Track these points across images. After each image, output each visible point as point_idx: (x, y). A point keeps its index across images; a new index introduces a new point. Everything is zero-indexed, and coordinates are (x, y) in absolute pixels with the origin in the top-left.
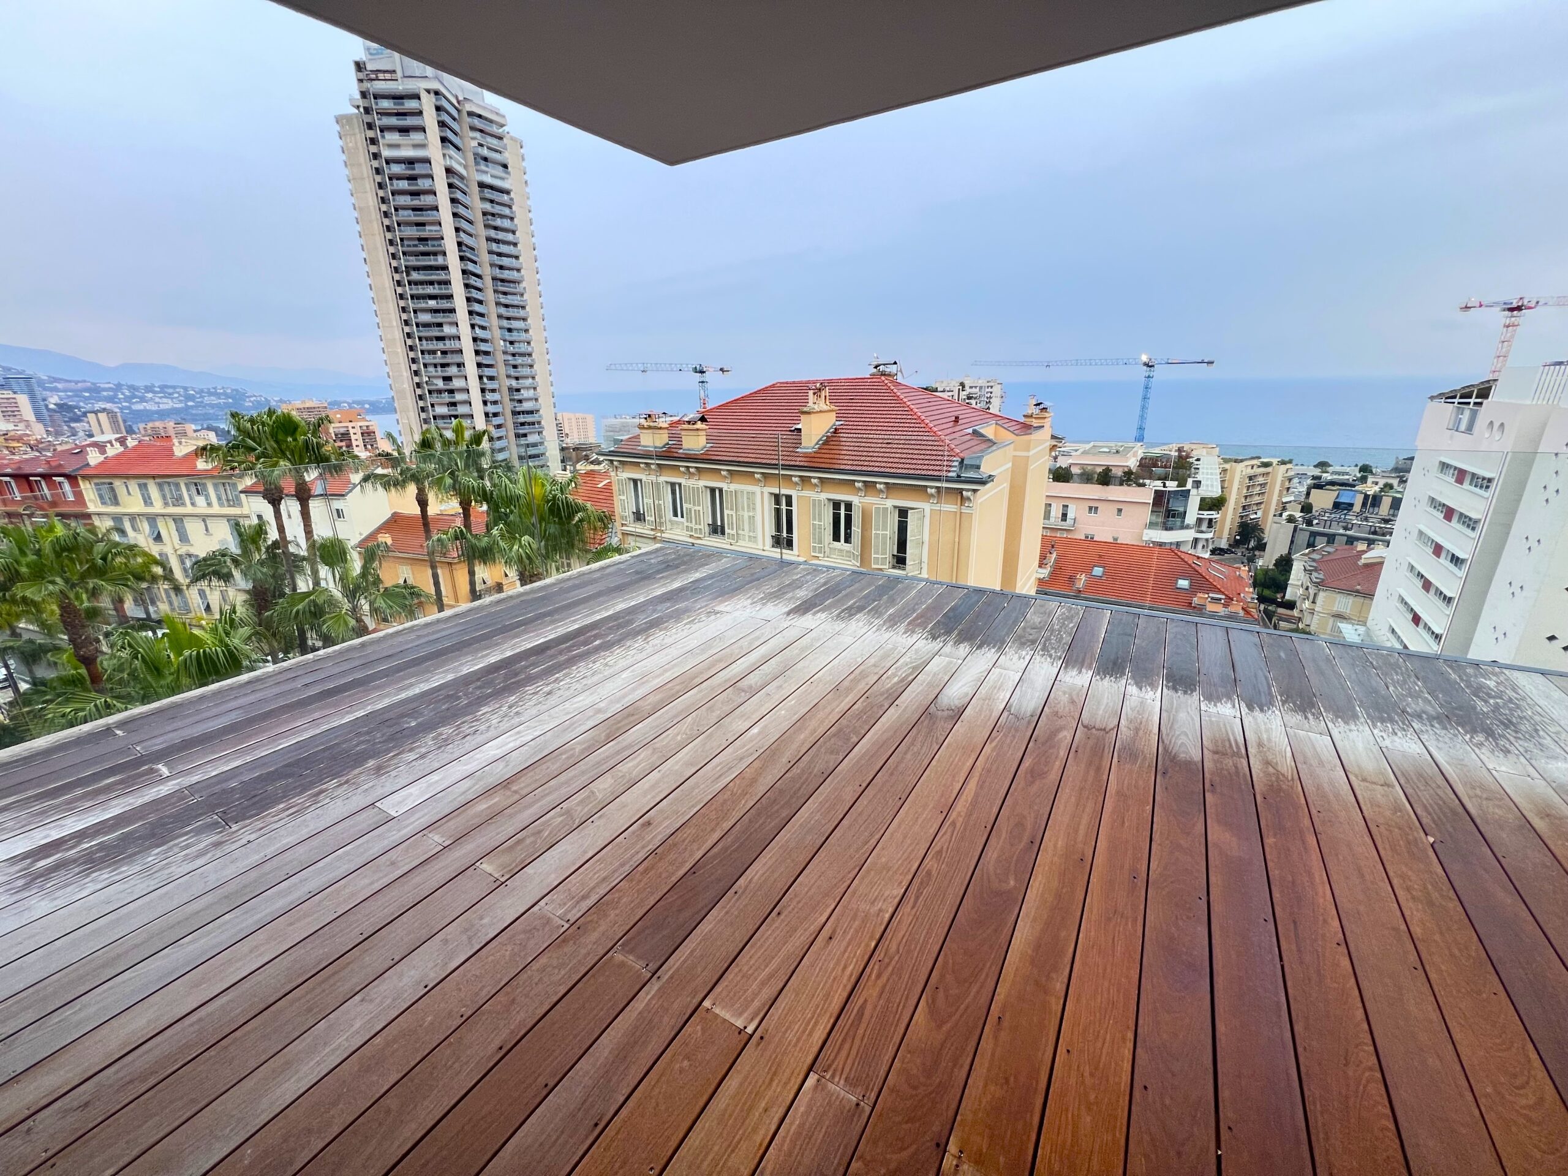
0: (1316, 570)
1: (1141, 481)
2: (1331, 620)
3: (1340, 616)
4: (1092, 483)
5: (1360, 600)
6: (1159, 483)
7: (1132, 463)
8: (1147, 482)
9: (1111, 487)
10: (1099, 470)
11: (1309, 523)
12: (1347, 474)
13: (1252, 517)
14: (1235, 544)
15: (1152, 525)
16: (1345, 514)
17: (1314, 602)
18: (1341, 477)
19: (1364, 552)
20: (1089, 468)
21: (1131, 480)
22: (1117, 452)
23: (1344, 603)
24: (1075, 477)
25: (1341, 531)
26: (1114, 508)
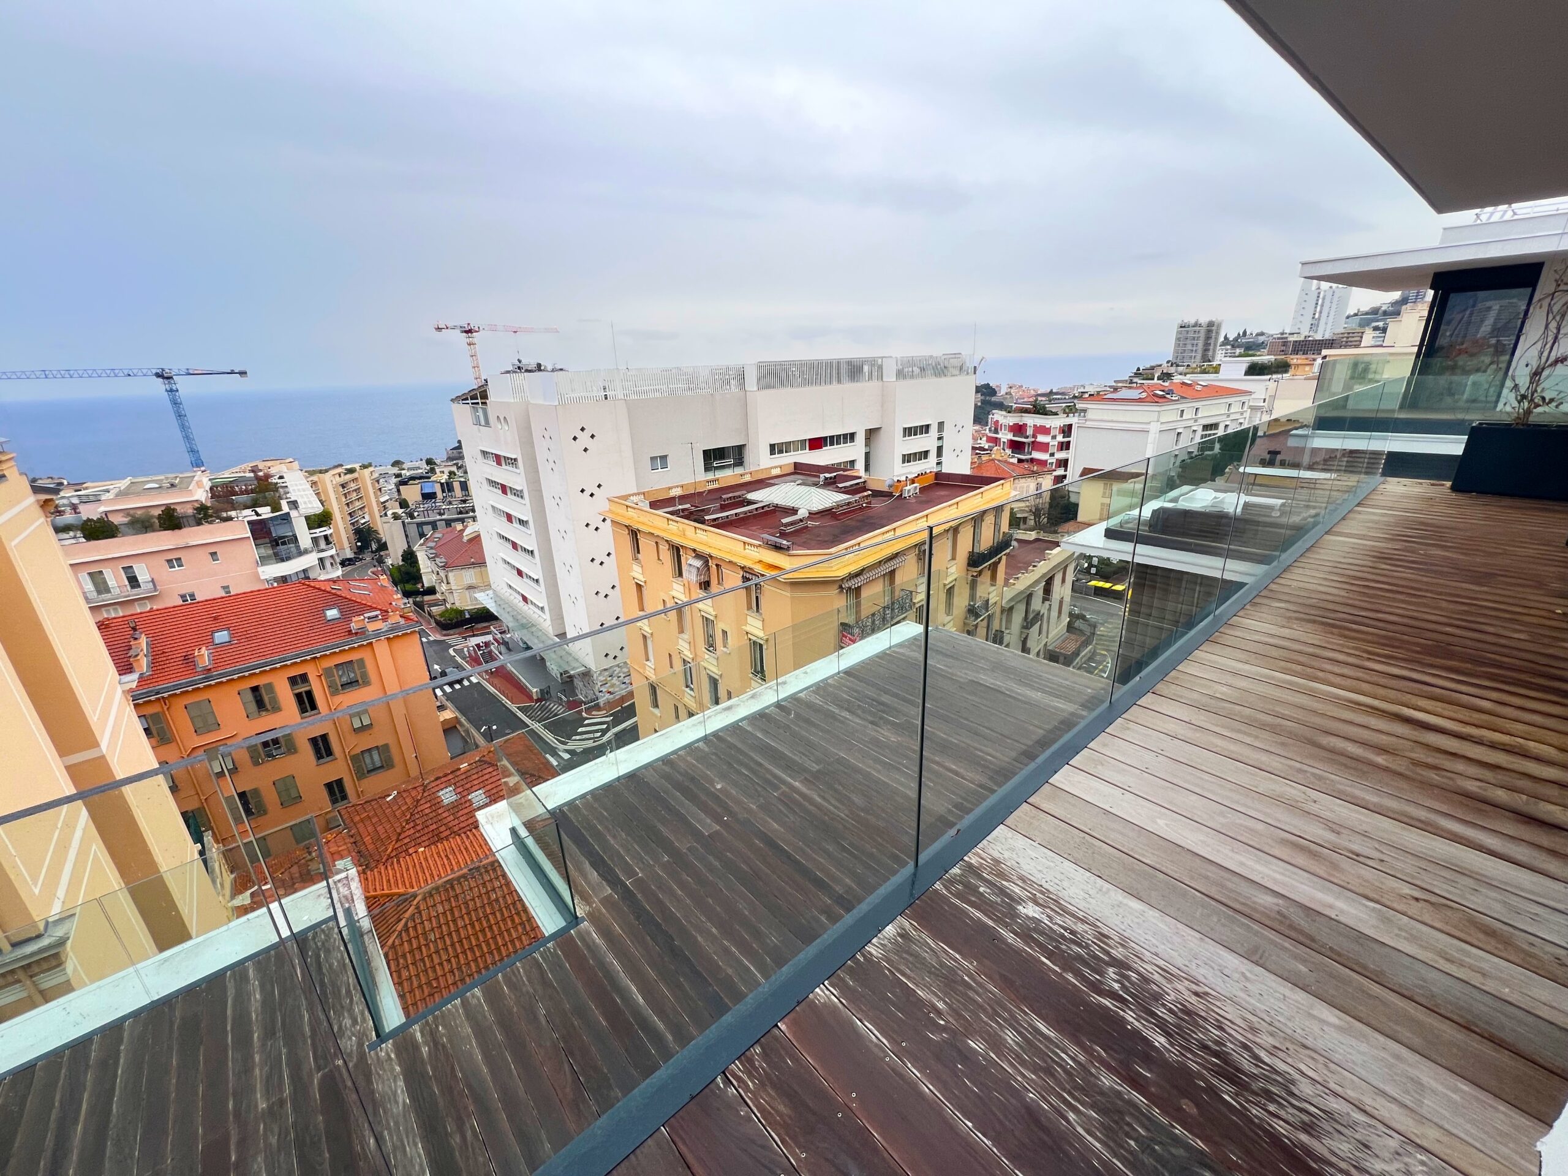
0: (437, 556)
1: (224, 514)
2: (467, 592)
3: (471, 587)
4: (154, 531)
5: (478, 570)
6: (248, 512)
7: (201, 495)
8: (233, 514)
9: (185, 531)
10: (157, 512)
11: (412, 517)
12: (419, 468)
13: (363, 521)
14: (360, 550)
15: (264, 560)
16: (435, 503)
17: (448, 583)
18: (416, 472)
19: (463, 531)
20: (139, 512)
21: (211, 516)
22: (172, 485)
23: (469, 576)
24: (122, 528)
25: (438, 517)
26: (204, 554)
